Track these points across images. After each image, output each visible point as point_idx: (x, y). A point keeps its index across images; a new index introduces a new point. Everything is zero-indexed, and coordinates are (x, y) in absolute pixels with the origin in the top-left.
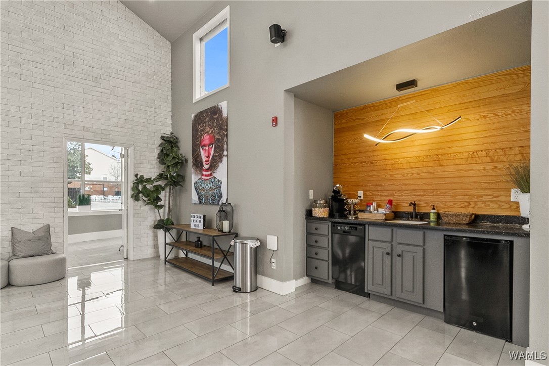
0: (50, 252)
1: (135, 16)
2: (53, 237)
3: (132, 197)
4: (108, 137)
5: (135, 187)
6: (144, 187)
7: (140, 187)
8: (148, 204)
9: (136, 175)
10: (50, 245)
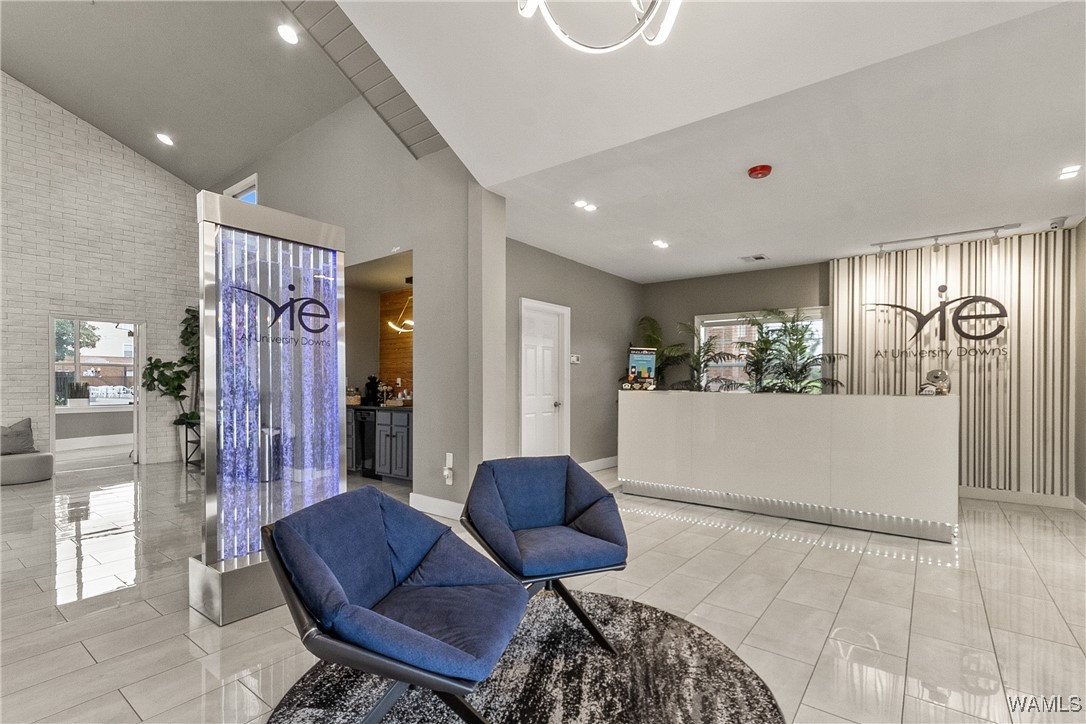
0: (31, 450)
1: (148, 163)
2: (35, 433)
3: (143, 386)
4: (110, 312)
5: (148, 373)
6: (162, 374)
7: (156, 374)
8: (165, 394)
9: (150, 359)
10: (32, 441)
